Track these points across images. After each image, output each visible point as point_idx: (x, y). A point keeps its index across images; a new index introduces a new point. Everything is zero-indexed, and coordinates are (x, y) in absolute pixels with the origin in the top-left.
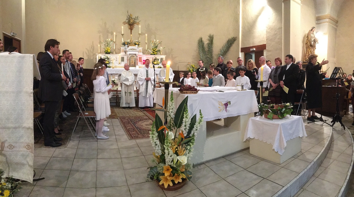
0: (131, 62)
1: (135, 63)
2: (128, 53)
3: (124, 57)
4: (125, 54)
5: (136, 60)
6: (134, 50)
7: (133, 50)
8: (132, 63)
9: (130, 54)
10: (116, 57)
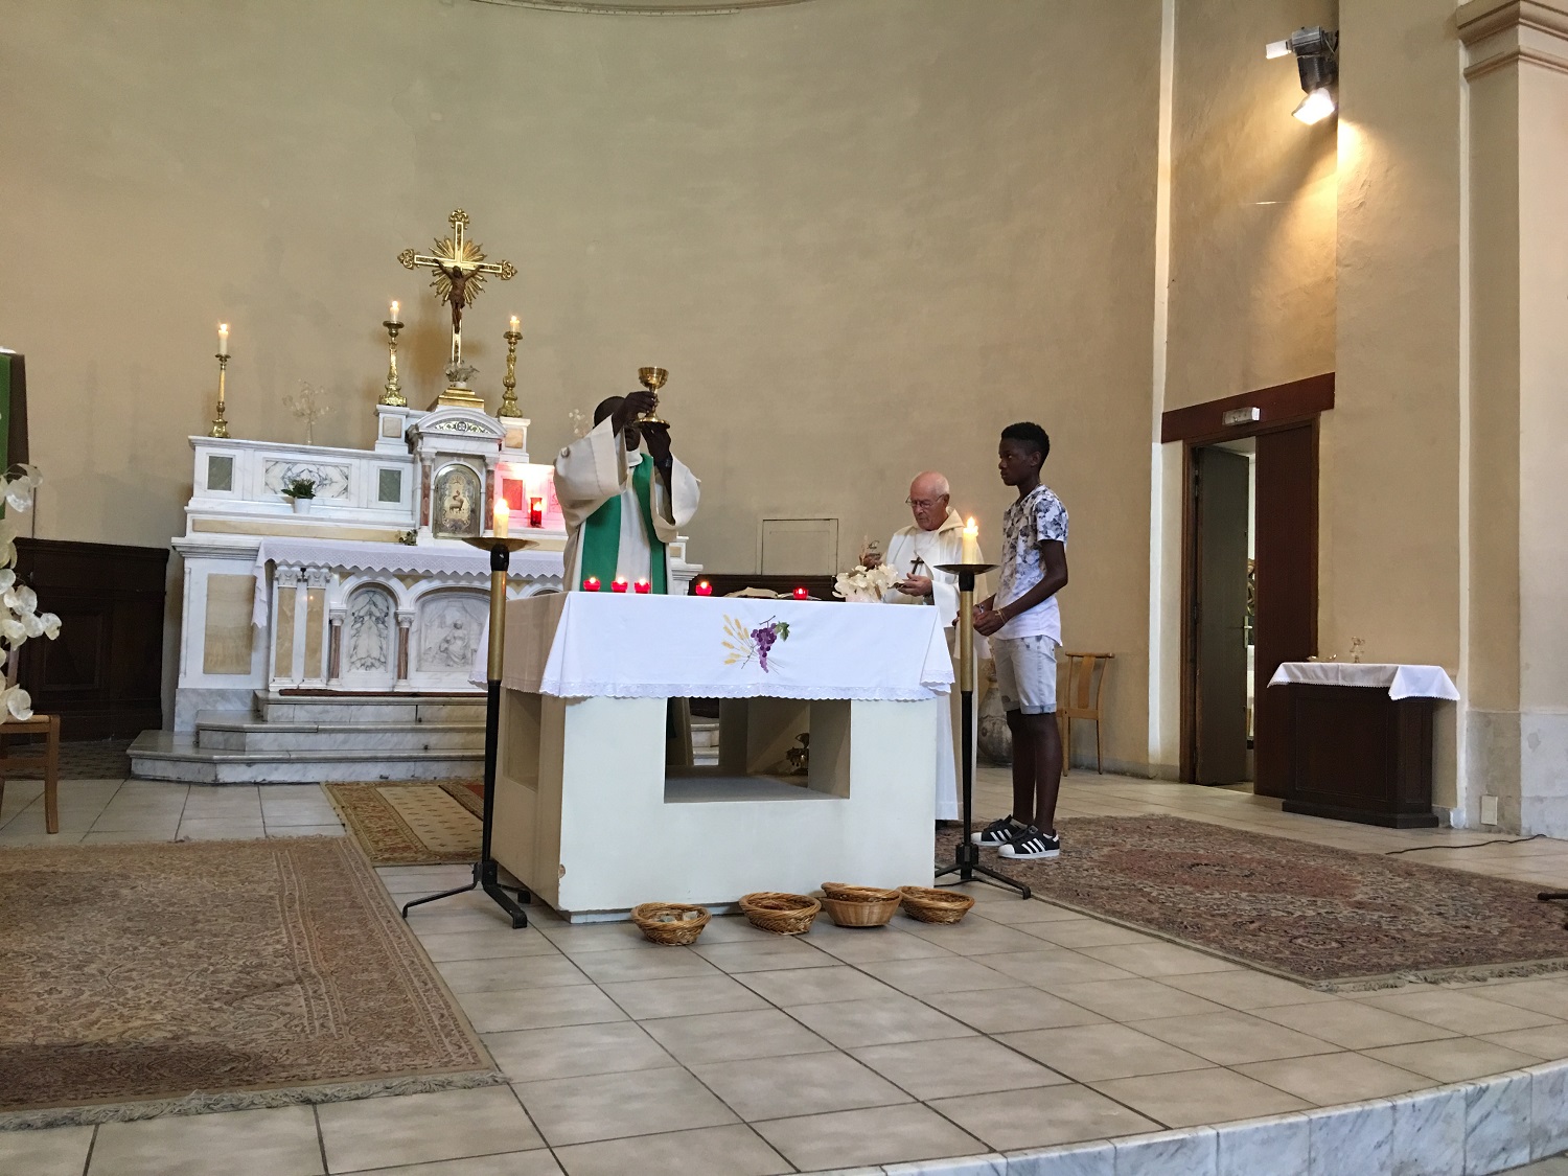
0: (448, 503)
1: (474, 512)
2: (428, 446)
3: (400, 472)
4: (410, 452)
5: (483, 497)
6: (475, 429)
7: (462, 427)
8: (454, 515)
9: (439, 454)
10: (345, 470)
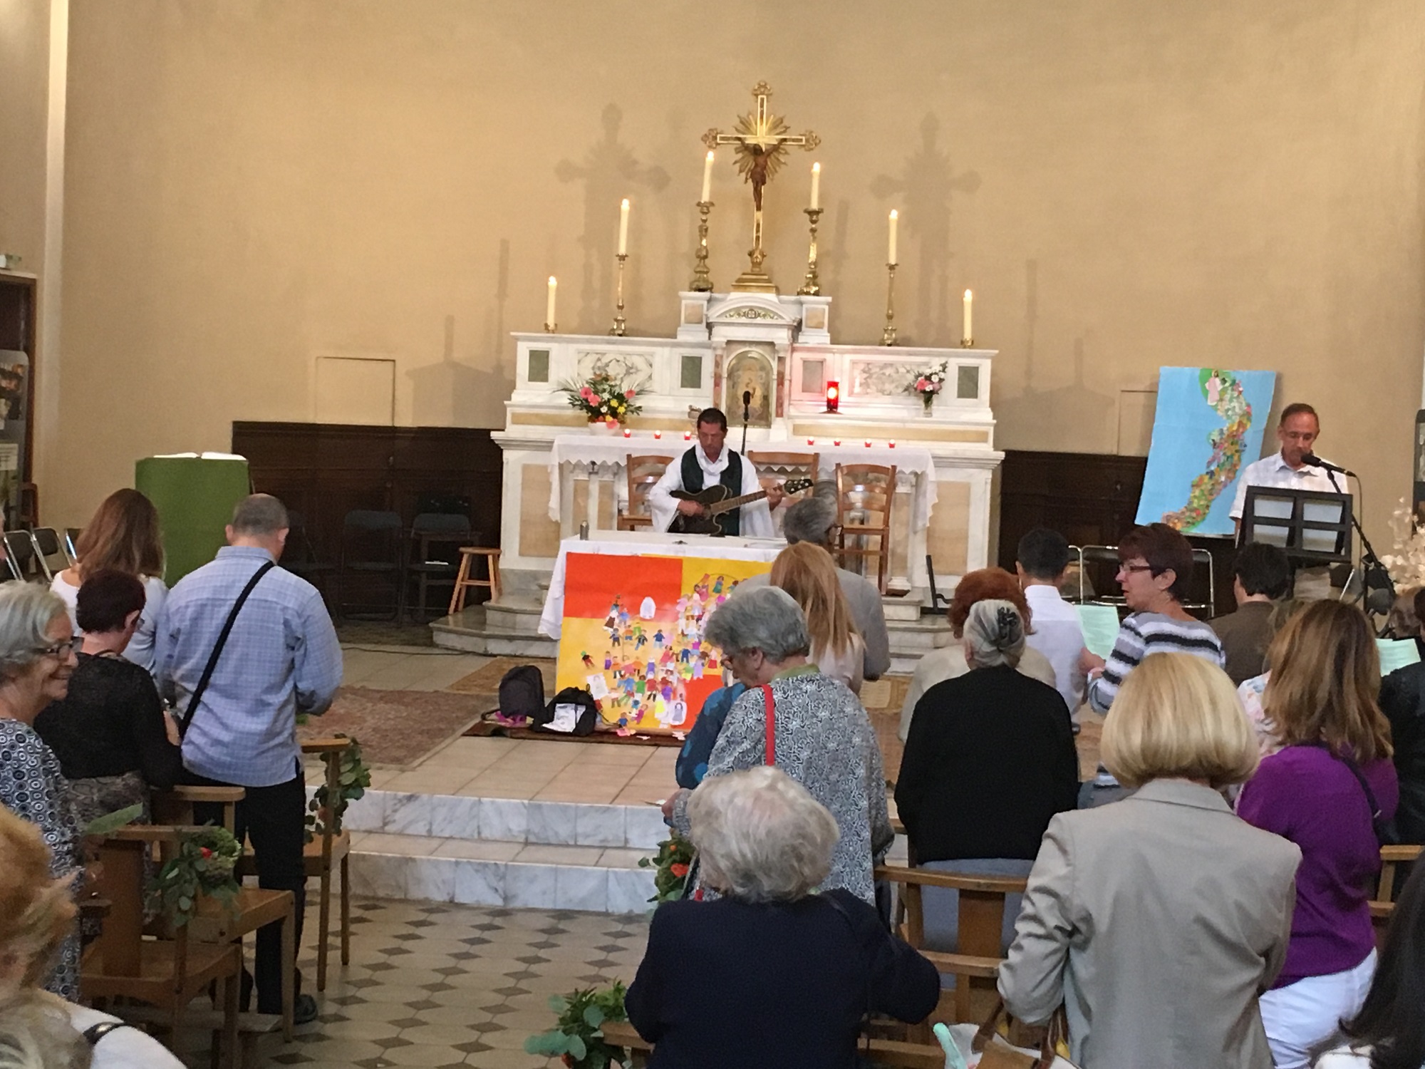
0: (740, 390)
2: (721, 334)
3: (701, 358)
4: (710, 339)
6: (764, 316)
10: (649, 358)
